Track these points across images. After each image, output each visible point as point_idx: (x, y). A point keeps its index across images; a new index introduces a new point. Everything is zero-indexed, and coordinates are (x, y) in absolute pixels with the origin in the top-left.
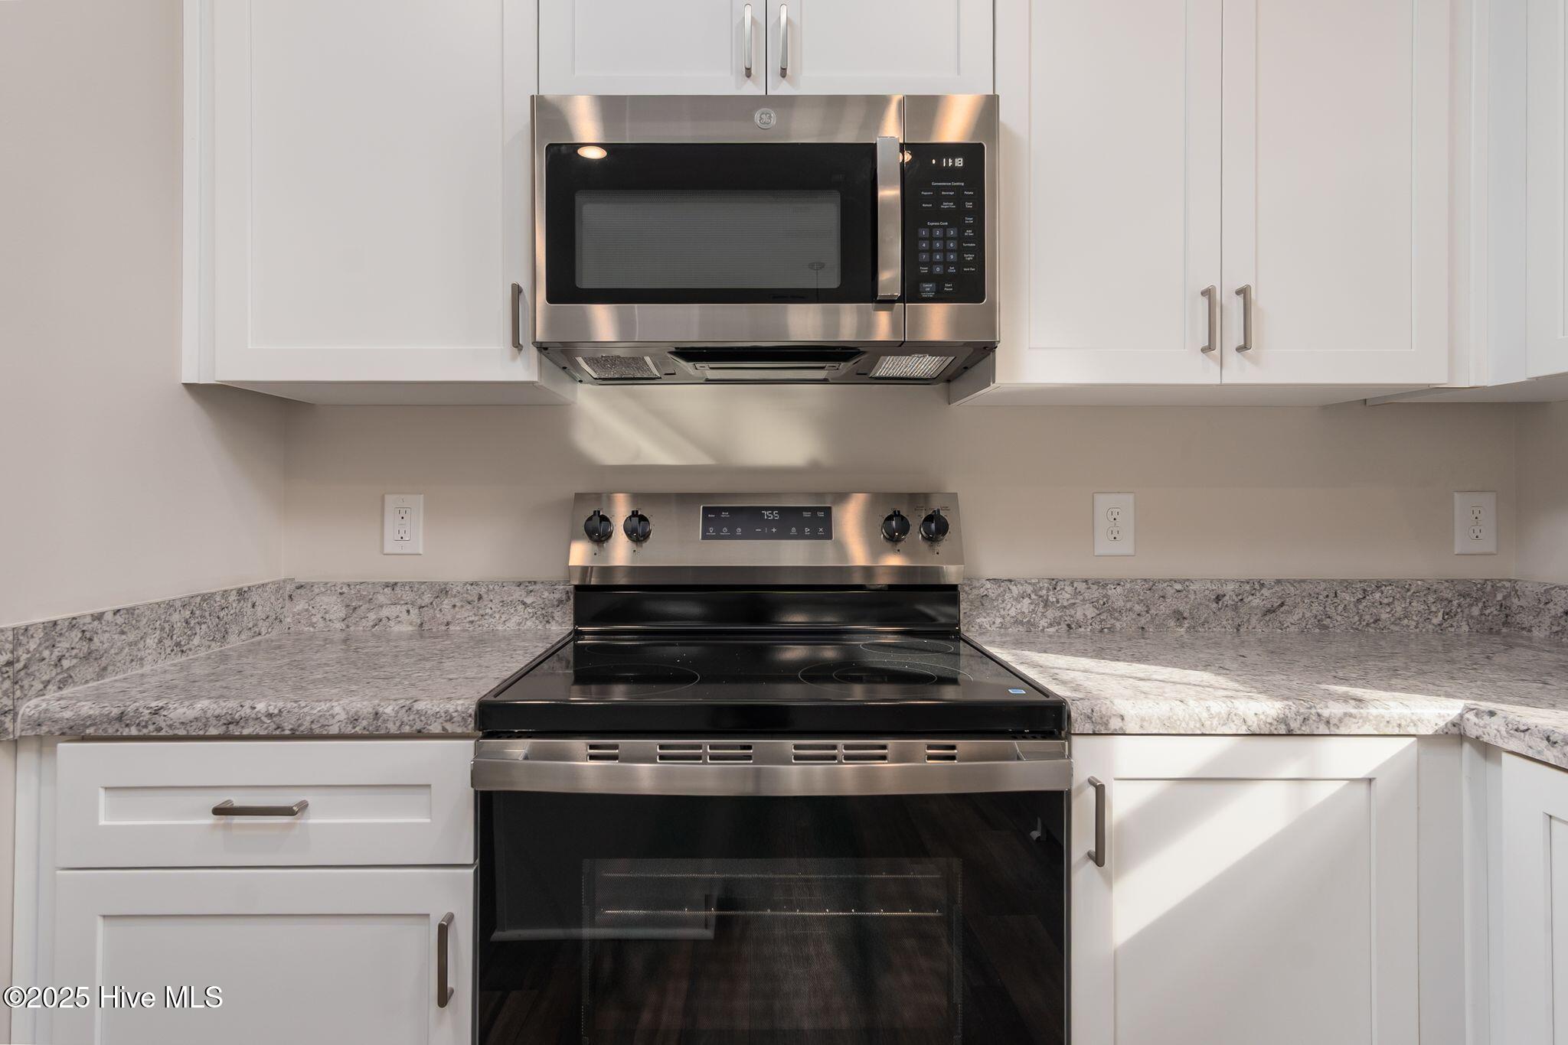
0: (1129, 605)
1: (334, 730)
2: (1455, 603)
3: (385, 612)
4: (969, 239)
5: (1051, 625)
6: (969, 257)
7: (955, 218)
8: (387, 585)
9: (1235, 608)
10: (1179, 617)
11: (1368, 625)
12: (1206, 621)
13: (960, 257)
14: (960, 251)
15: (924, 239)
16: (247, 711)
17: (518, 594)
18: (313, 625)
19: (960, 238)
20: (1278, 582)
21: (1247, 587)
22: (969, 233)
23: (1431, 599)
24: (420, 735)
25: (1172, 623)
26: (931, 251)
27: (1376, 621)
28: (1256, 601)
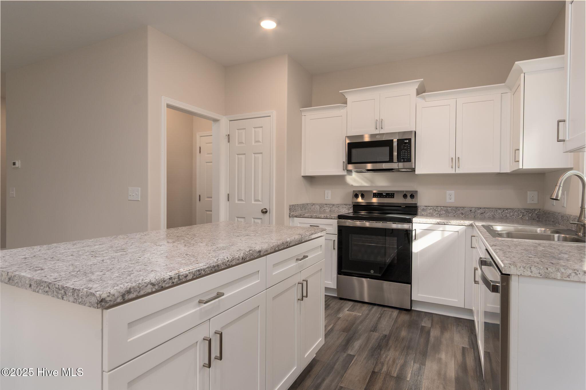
0: (452, 211)
1: (322, 218)
2: (525, 213)
3: (325, 208)
4: (409, 153)
5: (436, 214)
6: (409, 155)
7: (407, 150)
8: (325, 204)
9: (474, 213)
10: (462, 214)
11: (504, 217)
12: (468, 215)
13: (408, 155)
14: (407, 155)
15: (402, 153)
16: (313, 215)
17: (345, 206)
18: (315, 210)
19: (408, 153)
20: (484, 208)
21: (477, 209)
22: (409, 152)
23: (519, 212)
24: (332, 219)
25: (461, 215)
26: (403, 155)
27: (506, 216)
28: (479, 211)
